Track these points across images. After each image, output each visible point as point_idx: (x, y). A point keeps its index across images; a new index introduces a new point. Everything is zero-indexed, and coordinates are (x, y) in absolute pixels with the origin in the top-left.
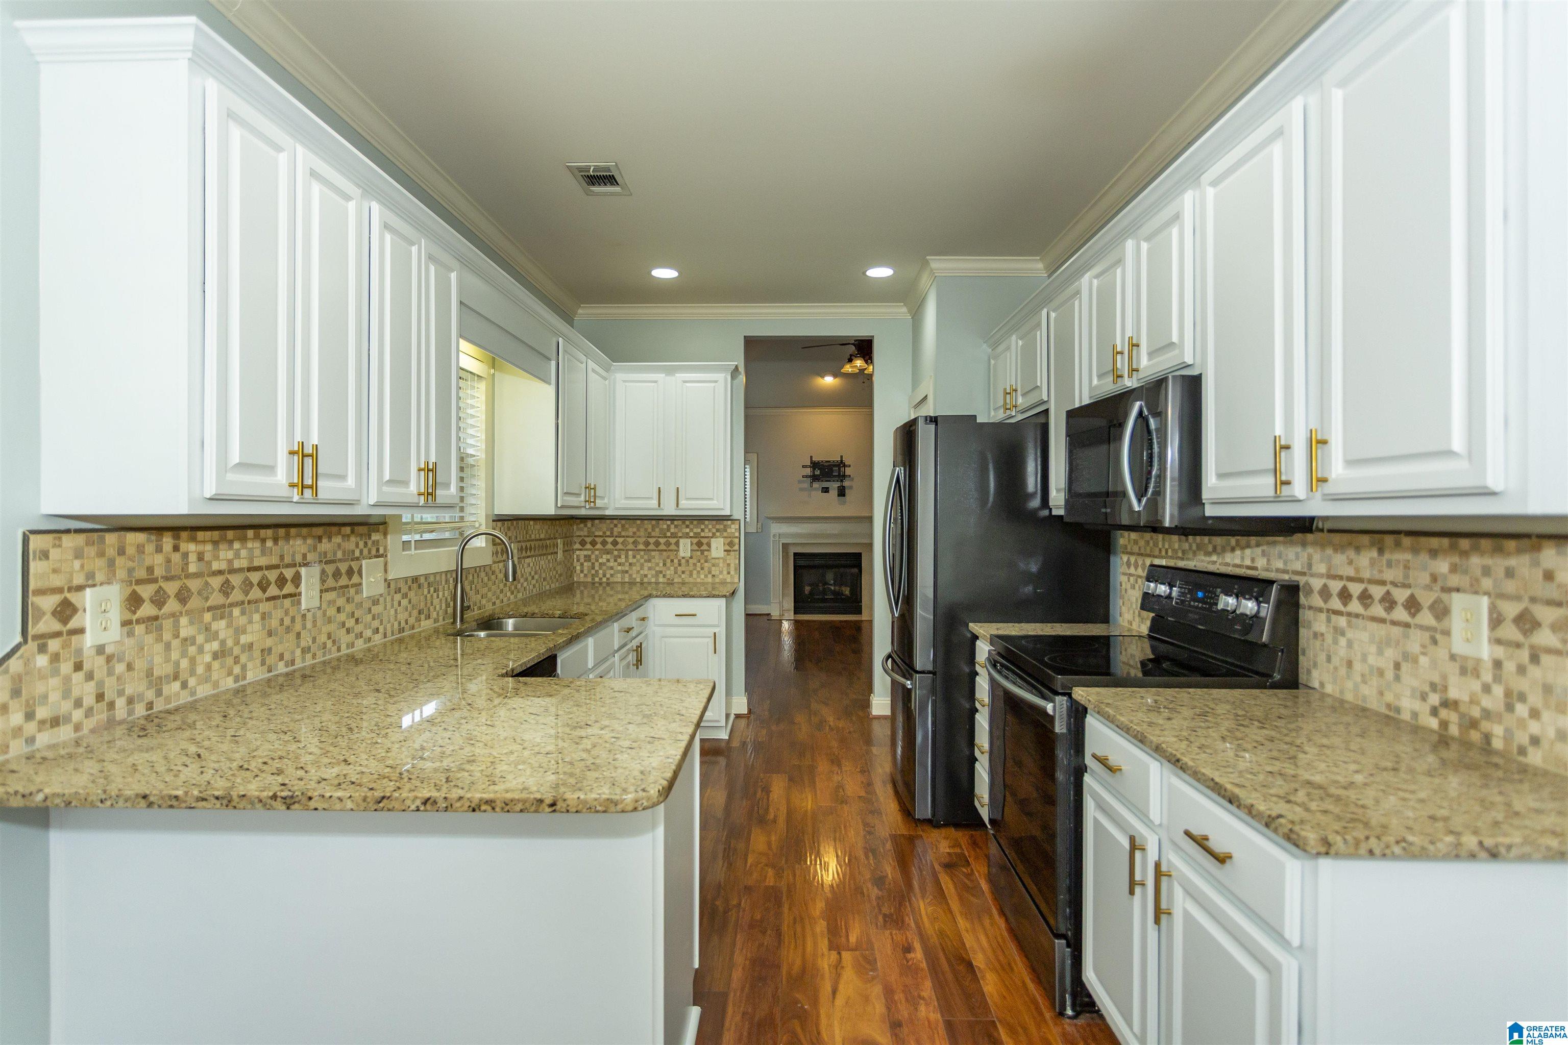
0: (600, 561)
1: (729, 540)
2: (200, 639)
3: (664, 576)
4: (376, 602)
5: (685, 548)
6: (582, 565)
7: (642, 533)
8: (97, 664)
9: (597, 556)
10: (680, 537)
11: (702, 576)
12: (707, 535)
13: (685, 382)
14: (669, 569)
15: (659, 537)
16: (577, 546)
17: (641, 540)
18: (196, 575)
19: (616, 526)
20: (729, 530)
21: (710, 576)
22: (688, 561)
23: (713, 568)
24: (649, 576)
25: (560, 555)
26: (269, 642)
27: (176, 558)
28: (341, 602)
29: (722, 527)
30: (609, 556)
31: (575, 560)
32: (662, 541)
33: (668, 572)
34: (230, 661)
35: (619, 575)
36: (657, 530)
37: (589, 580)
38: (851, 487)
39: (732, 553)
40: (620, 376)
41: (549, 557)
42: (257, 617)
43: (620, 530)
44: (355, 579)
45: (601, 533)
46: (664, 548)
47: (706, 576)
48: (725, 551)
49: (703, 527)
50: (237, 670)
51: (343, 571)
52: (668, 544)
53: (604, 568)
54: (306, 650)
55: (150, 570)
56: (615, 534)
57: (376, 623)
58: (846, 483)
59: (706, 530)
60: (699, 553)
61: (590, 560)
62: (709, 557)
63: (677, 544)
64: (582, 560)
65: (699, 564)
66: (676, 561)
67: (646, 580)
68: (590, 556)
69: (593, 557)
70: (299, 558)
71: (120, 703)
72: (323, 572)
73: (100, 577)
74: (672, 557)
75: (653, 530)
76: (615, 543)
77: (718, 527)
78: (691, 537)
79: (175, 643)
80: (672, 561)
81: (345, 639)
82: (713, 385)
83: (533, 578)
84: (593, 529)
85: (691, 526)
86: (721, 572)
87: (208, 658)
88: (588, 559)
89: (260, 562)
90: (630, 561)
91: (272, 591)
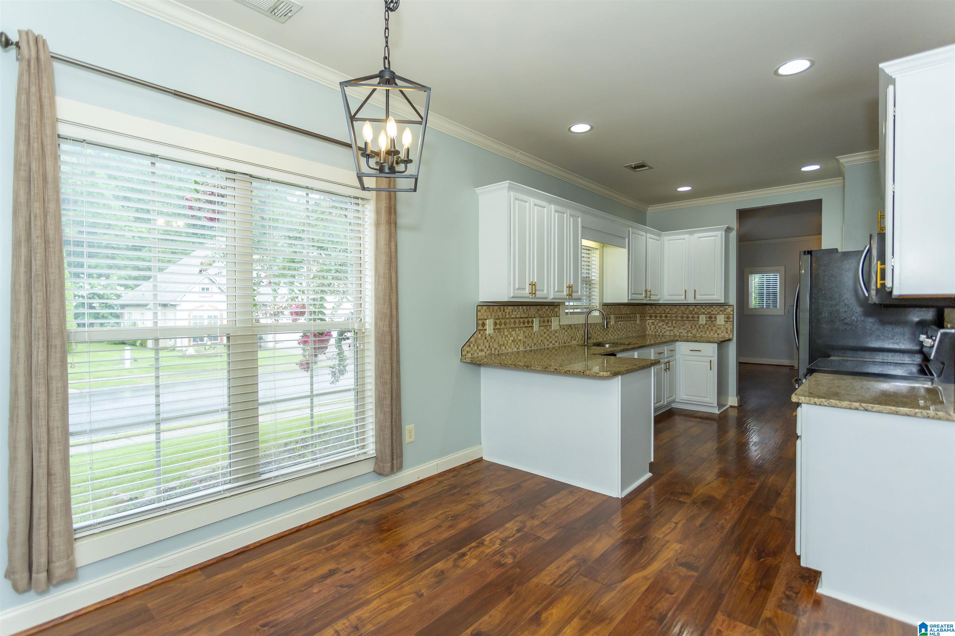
0: (659, 325)
1: (727, 316)
2: (509, 336)
3: (691, 333)
4: (556, 332)
5: (703, 319)
6: (650, 326)
7: (680, 312)
8: (488, 338)
9: (657, 323)
10: (700, 314)
11: (712, 334)
12: (714, 313)
13: (699, 238)
14: (694, 329)
15: (689, 314)
16: (648, 318)
17: (680, 315)
18: (508, 318)
19: (667, 308)
20: (727, 311)
21: (716, 334)
22: (704, 326)
23: (718, 330)
24: (684, 333)
25: (638, 322)
26: (525, 340)
27: (504, 313)
28: (545, 330)
29: (723, 309)
30: (663, 323)
31: (647, 324)
32: (690, 316)
33: (693, 331)
34: (516, 343)
35: (668, 332)
36: (688, 310)
37: (654, 333)
39: (729, 323)
40: (666, 238)
41: (632, 322)
42: (522, 332)
43: (669, 310)
44: (550, 323)
45: (659, 312)
46: (692, 319)
47: (714, 334)
48: (725, 321)
49: (712, 309)
50: (517, 346)
51: (546, 320)
52: (693, 317)
53: (661, 328)
54: (535, 344)
55: (499, 316)
56: (666, 312)
57: (556, 339)
59: (714, 311)
60: (710, 322)
61: (654, 325)
62: (716, 324)
63: (698, 317)
64: (650, 324)
65: (710, 328)
66: (697, 326)
67: (682, 335)
68: (654, 323)
69: (656, 323)
70: (533, 316)
71: (493, 349)
72: (540, 320)
73: (489, 317)
74: (695, 324)
75: (686, 310)
76: (666, 317)
77: (721, 309)
78: (706, 314)
79: (504, 336)
80: (695, 326)
81: (546, 343)
82: (714, 238)
83: (623, 330)
84: (656, 310)
85: (706, 309)
86: (722, 332)
87: (511, 341)
88: (653, 324)
89: (523, 316)
90: (674, 325)
91: (526, 325)
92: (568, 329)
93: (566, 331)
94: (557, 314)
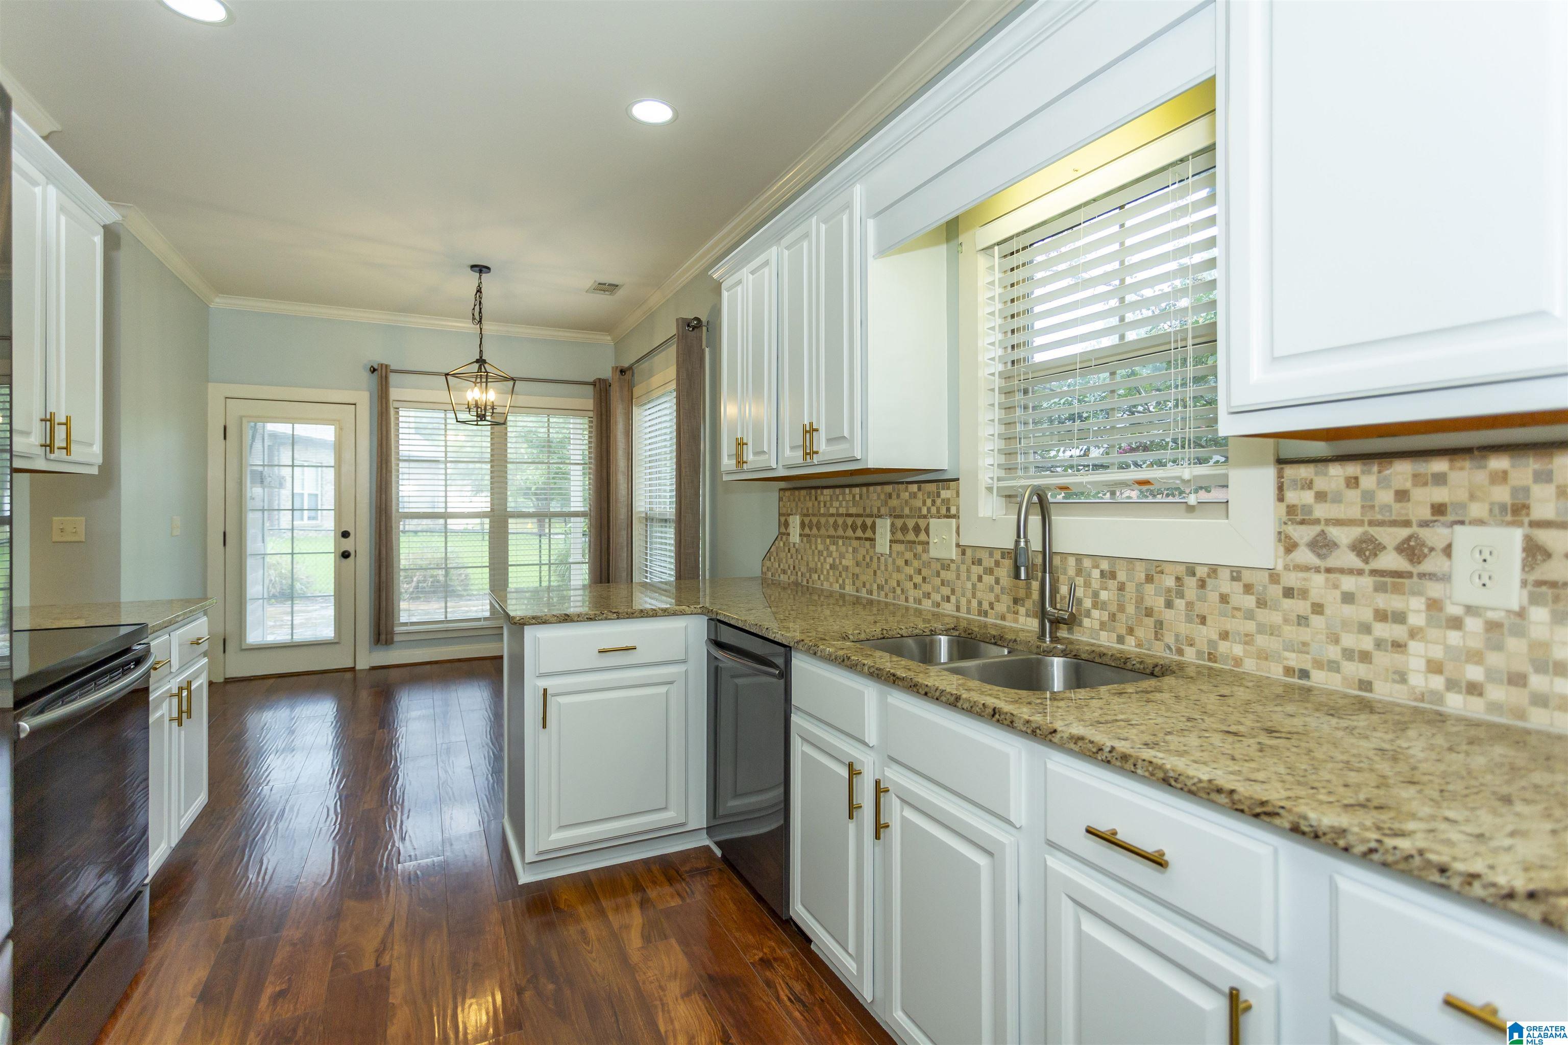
2: (825, 553)
4: (946, 566)
8: (793, 551)
18: (824, 515)
26: (857, 570)
27: (816, 503)
28: (909, 555)
34: (837, 573)
42: (850, 549)
44: (923, 537)
50: (841, 581)
51: (908, 526)
54: (880, 588)
55: (808, 509)
57: (946, 591)
70: (875, 511)
71: (799, 574)
72: (893, 525)
73: (794, 511)
79: (816, 552)
81: (912, 592)
87: (828, 567)
89: (853, 511)
91: (859, 533)
92: (997, 564)
93: (990, 571)
94: (948, 509)
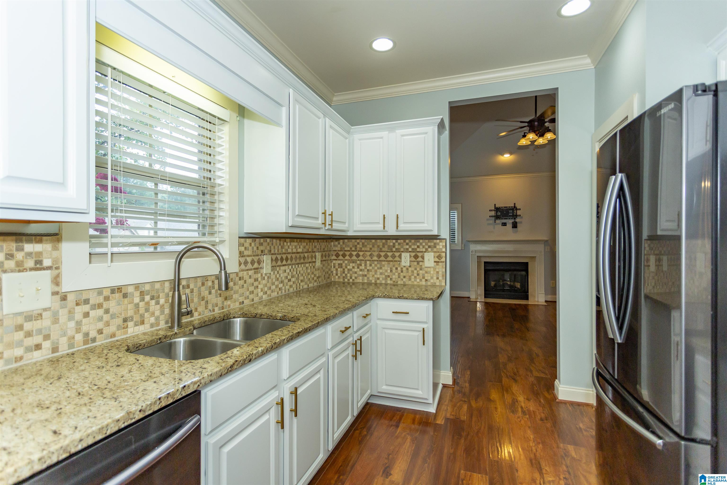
0: (348, 267)
1: (438, 254)
3: (391, 279)
4: (32, 317)
5: (406, 259)
6: (337, 270)
7: (376, 249)
9: (346, 264)
10: (402, 252)
11: (418, 280)
12: (421, 250)
13: (403, 136)
14: (394, 274)
15: (387, 252)
16: (334, 257)
17: (375, 254)
19: (358, 243)
20: (438, 247)
21: (424, 280)
22: (407, 269)
23: (426, 275)
24: (381, 279)
25: (318, 264)
29: (432, 244)
30: (354, 265)
31: (333, 267)
32: (390, 254)
33: (394, 277)
35: (361, 278)
36: (386, 246)
37: (341, 280)
38: (521, 222)
39: (440, 264)
40: (357, 137)
41: (307, 265)
43: (361, 246)
45: (349, 249)
46: (391, 259)
47: (421, 280)
48: (435, 262)
49: (418, 244)
52: (394, 256)
53: (351, 272)
56: (358, 249)
58: (518, 220)
59: (421, 247)
60: (416, 263)
61: (342, 267)
62: (423, 267)
63: (400, 256)
64: (337, 267)
65: (415, 271)
66: (399, 269)
67: (378, 282)
68: (341, 264)
69: (344, 265)
74: (396, 266)
75: (383, 246)
76: (358, 256)
77: (429, 244)
78: (410, 252)
80: (397, 269)
82: (423, 136)
83: (290, 280)
84: (344, 246)
85: (410, 244)
86: (432, 278)
88: (340, 265)
90: (368, 268)
